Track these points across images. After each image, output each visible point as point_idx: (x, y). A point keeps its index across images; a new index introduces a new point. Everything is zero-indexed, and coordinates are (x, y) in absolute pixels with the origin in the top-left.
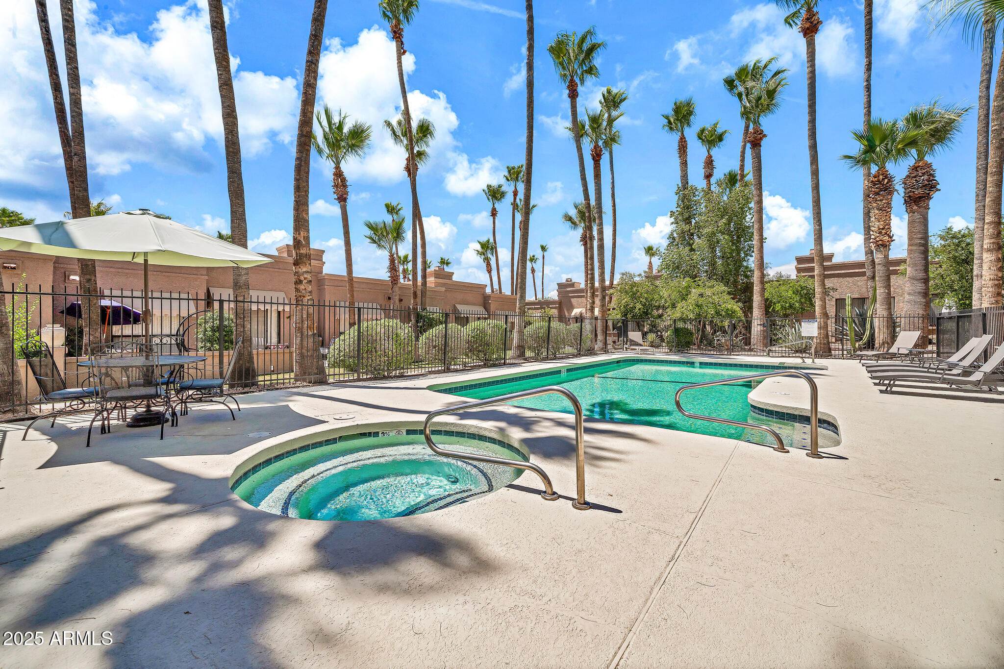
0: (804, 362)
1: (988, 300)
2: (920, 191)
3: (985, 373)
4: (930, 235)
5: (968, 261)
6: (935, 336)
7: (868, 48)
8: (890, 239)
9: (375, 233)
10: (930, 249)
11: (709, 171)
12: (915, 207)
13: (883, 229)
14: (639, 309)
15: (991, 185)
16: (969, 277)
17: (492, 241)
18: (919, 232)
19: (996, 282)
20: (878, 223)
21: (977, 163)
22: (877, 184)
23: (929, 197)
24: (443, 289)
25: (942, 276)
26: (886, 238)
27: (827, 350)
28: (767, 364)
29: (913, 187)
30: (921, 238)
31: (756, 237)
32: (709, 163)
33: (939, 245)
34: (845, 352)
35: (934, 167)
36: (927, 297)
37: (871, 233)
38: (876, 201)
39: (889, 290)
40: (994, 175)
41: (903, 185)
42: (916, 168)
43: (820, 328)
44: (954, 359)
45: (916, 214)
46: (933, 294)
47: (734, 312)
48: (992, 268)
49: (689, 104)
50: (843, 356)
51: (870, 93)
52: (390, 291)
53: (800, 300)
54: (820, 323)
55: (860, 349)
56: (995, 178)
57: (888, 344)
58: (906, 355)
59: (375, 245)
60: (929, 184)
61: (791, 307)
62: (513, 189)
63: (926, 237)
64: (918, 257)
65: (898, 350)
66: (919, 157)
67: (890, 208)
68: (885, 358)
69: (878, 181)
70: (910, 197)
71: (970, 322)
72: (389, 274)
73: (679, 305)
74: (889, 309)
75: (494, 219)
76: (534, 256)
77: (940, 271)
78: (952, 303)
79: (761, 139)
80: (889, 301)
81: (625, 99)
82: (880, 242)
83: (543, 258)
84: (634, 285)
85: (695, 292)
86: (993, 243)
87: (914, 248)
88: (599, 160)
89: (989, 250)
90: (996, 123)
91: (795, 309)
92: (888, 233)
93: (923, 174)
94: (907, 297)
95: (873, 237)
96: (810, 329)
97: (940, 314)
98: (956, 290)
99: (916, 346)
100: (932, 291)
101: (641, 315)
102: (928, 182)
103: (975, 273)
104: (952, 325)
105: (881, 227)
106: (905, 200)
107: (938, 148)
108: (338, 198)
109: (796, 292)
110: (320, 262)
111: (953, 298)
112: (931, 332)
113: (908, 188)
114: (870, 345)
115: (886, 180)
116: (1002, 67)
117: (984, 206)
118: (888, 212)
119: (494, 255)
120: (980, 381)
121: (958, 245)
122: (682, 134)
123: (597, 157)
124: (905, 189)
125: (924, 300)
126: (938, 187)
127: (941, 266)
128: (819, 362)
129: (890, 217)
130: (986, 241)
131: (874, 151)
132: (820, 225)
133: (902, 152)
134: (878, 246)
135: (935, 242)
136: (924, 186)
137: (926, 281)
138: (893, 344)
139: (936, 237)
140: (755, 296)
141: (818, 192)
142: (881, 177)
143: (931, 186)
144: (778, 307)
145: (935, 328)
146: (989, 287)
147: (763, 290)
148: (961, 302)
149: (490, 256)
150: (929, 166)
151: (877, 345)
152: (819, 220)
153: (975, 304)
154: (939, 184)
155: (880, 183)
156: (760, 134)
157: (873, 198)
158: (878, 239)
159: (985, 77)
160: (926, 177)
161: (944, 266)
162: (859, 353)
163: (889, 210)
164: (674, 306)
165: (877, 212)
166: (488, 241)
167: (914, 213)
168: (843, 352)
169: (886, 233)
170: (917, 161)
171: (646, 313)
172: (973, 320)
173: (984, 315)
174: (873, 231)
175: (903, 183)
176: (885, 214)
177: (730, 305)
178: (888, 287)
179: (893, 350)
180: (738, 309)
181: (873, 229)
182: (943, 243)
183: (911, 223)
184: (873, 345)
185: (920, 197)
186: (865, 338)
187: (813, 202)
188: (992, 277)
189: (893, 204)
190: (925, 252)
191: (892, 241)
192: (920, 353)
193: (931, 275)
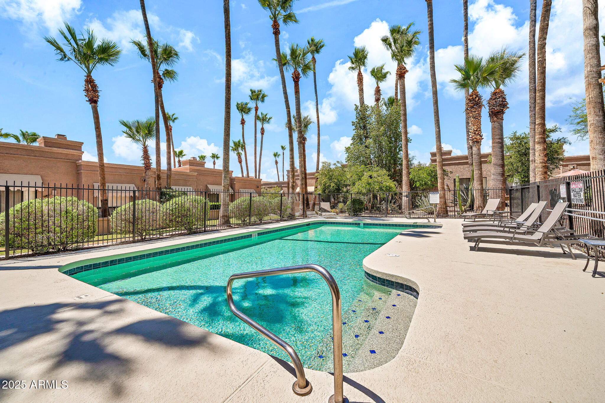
0: (429, 222)
1: (539, 176)
2: (498, 108)
3: (544, 233)
4: (504, 137)
5: (526, 154)
6: (509, 202)
7: (465, 15)
8: (480, 138)
9: (130, 130)
10: (505, 146)
11: (378, 97)
12: (495, 119)
13: (476, 131)
14: (333, 187)
15: (538, 98)
16: (527, 164)
17: (242, 141)
18: (498, 134)
19: (544, 164)
20: (473, 127)
21: (530, 86)
22: (472, 101)
23: (502, 112)
24: (196, 174)
25: (512, 163)
26: (478, 137)
27: (445, 212)
28: (406, 224)
29: (493, 105)
30: (500, 139)
31: (403, 138)
32: (378, 91)
33: (510, 144)
34: (456, 213)
35: (505, 93)
36: (504, 177)
37: (470, 133)
38: (472, 112)
39: (481, 171)
40: (540, 92)
41: (488, 105)
42: (495, 93)
43: (440, 198)
44: (520, 219)
45: (496, 123)
46: (507, 176)
47: (390, 188)
48: (541, 155)
49: (363, 51)
50: (455, 216)
51: (468, 44)
52: (144, 175)
53: (431, 180)
54: (440, 195)
55: (466, 211)
56: (541, 93)
57: (481, 207)
58: (492, 215)
59: (131, 139)
60: (503, 104)
61: (425, 184)
62: (255, 106)
63: (502, 138)
64: (498, 150)
65: (487, 212)
66: (496, 86)
67: (480, 117)
68: (479, 217)
69: (473, 99)
70: (492, 112)
71: (529, 192)
72: (143, 162)
73: (357, 184)
74: (482, 184)
75: (243, 126)
76: (277, 153)
77: (511, 160)
78: (517, 180)
79: (405, 73)
80: (481, 178)
81: (323, 46)
82: (475, 140)
83: (283, 154)
84: (330, 170)
85: (366, 174)
86: (541, 138)
87: (495, 145)
88: (298, 82)
89: (539, 143)
90: (540, 56)
91: (428, 185)
92: (479, 133)
93: (499, 97)
94: (492, 176)
95: (471, 136)
96: (435, 198)
97: (511, 187)
98: (520, 172)
99: (498, 208)
100: (507, 174)
101: (334, 191)
102: (502, 102)
103: (531, 159)
104: (518, 194)
105: (475, 130)
106: (490, 114)
107: (507, 81)
108: (89, 100)
109: (429, 174)
110: (79, 152)
111: (518, 177)
112: (506, 199)
113: (491, 106)
114: (471, 208)
115: (477, 98)
116: (543, 18)
117: (535, 114)
118: (479, 119)
119: (244, 151)
120: (540, 240)
121: (520, 144)
122: (360, 71)
123: (296, 79)
124: (489, 107)
125: (502, 178)
126: (508, 106)
127: (511, 157)
128: (439, 221)
129: (480, 123)
130: (537, 137)
131: (469, 79)
132: (439, 128)
133: (486, 80)
134: (474, 142)
135: (508, 142)
136: (500, 105)
137: (503, 166)
138: (484, 207)
139: (508, 138)
140: (403, 177)
141: (437, 106)
142: (474, 96)
143: (504, 105)
144: (418, 184)
145: (508, 196)
146: (539, 168)
147: (409, 173)
148: (523, 180)
149: (240, 151)
150: (502, 92)
151: (475, 208)
152: (438, 125)
153: (532, 180)
154: (508, 104)
155: (474, 100)
156: (404, 69)
157: (470, 110)
158: (473, 138)
159: (532, 29)
160: (501, 99)
161: (513, 157)
162: (464, 214)
163: (480, 118)
164: (354, 184)
165: (473, 119)
166: (239, 142)
167: (495, 122)
168: (455, 213)
169: (478, 134)
170: (496, 89)
171: (338, 190)
172: (531, 190)
173: (538, 187)
174: (470, 132)
175: (488, 103)
176: (478, 121)
177: (388, 184)
178: (480, 169)
179: (484, 212)
180: (393, 186)
181: (470, 131)
182: (511, 142)
183: (493, 129)
184: (473, 208)
185: (498, 112)
186: (468, 204)
187: (435, 112)
188: (541, 161)
189: (482, 114)
190: (502, 147)
191: (482, 139)
192: (500, 213)
193: (506, 163)
